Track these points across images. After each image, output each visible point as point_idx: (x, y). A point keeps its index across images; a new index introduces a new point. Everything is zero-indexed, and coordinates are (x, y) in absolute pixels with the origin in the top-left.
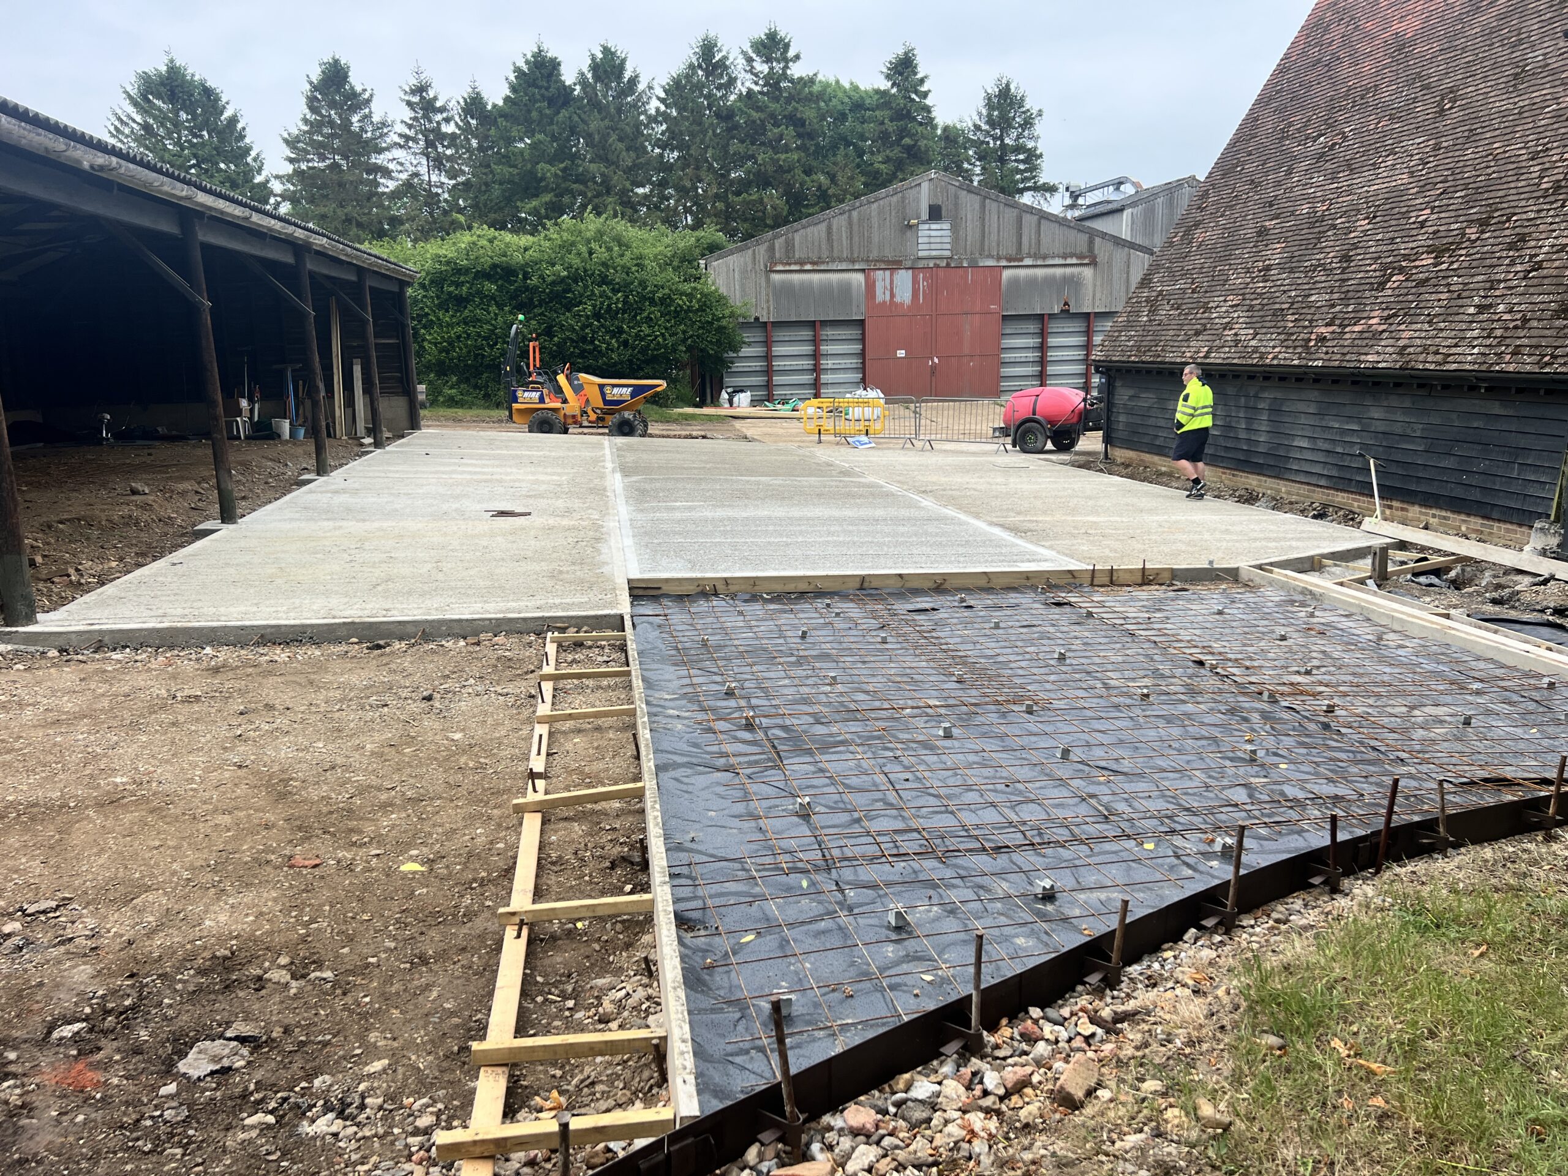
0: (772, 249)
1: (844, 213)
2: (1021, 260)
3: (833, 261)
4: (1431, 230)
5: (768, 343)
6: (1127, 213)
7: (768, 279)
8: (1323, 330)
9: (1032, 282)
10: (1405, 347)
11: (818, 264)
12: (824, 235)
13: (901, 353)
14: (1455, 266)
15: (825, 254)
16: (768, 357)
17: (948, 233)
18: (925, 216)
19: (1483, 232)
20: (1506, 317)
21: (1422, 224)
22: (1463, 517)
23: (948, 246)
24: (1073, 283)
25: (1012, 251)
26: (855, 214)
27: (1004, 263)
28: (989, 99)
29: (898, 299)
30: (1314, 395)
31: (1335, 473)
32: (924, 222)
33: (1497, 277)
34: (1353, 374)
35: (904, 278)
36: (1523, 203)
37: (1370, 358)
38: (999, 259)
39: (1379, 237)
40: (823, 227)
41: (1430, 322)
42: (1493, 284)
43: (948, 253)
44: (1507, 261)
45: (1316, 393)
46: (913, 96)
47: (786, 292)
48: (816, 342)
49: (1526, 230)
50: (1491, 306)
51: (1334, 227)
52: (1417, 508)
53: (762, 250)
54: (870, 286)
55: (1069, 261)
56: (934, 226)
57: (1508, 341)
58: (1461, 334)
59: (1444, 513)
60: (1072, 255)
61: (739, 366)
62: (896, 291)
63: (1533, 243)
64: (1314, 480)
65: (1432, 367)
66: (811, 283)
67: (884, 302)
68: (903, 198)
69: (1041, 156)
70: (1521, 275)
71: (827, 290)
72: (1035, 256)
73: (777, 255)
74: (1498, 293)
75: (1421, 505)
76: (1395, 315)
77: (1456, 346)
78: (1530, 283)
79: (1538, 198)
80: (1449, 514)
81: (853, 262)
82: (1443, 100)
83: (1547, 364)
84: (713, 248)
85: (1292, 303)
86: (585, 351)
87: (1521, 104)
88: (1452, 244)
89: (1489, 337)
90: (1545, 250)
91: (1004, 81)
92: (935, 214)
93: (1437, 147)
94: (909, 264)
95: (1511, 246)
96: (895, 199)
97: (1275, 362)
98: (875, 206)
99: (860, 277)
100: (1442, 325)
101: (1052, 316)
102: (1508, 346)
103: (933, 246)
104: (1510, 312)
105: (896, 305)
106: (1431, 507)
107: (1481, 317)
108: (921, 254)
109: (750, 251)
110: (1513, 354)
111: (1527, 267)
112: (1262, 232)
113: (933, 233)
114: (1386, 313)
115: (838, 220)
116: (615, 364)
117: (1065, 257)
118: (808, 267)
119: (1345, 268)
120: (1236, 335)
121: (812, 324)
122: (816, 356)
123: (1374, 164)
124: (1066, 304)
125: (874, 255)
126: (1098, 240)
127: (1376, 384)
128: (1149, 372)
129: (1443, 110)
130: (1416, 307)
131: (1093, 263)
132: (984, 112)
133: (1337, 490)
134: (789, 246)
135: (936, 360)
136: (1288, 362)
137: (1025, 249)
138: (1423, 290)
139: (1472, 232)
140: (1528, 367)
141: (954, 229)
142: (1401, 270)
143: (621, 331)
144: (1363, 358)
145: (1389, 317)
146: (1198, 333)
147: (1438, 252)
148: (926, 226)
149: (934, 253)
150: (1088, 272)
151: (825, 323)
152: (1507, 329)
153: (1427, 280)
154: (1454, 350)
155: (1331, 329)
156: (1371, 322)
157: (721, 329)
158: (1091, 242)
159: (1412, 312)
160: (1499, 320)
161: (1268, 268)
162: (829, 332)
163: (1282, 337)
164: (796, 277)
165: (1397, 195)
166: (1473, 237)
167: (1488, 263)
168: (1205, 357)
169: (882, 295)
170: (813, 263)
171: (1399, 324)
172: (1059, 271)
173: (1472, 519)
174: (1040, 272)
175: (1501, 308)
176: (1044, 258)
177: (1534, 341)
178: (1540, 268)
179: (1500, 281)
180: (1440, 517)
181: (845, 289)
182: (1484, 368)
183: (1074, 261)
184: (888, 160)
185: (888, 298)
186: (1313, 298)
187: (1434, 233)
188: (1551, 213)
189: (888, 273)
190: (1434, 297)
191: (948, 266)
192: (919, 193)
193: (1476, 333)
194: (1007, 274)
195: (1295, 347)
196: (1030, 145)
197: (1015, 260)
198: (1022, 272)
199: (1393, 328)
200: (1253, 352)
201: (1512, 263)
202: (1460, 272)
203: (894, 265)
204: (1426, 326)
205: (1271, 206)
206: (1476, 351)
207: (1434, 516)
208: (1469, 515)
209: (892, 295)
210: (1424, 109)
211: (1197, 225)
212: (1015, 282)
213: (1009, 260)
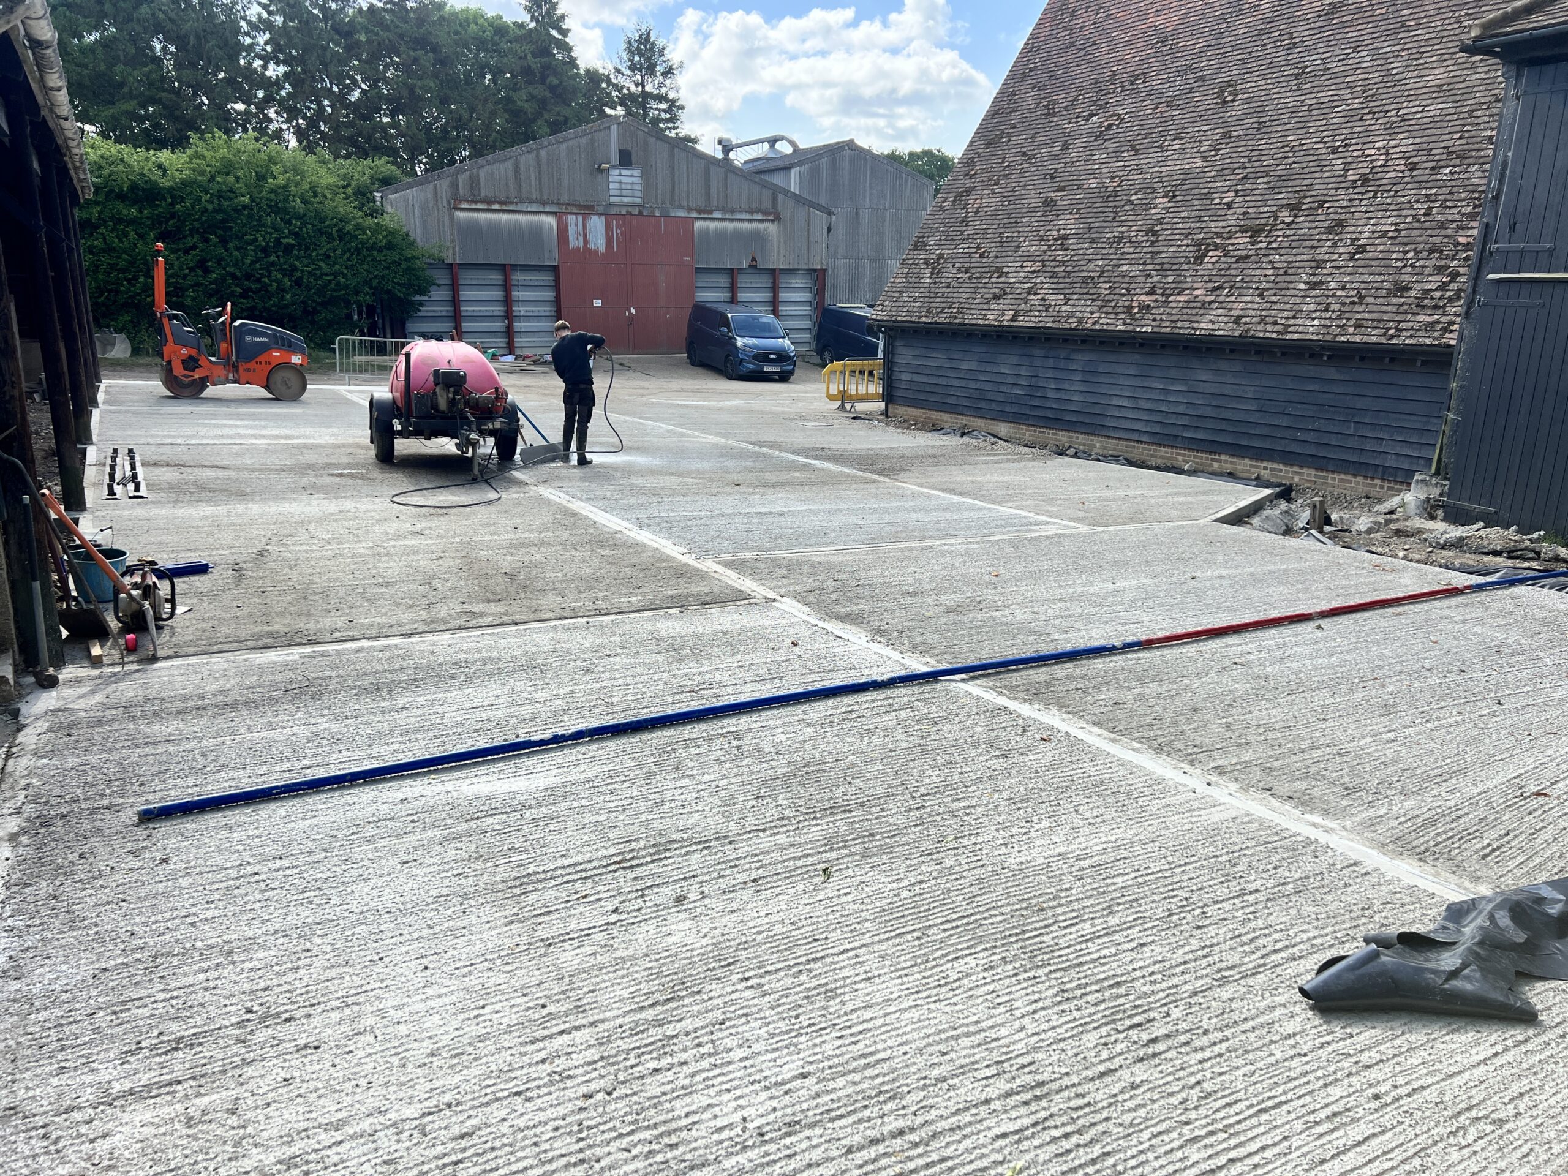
0: (454, 185)
1: (532, 151)
2: (711, 212)
3: (522, 202)
4: (1239, 211)
5: (454, 287)
6: (795, 172)
7: (452, 218)
8: (1143, 298)
9: (721, 235)
10: (1239, 318)
11: (505, 203)
12: (511, 174)
13: (598, 303)
14: (1274, 245)
15: (513, 194)
16: (455, 302)
17: (637, 180)
18: (615, 160)
19: (1296, 216)
20: (1339, 293)
21: (1229, 205)
22: (1296, 469)
23: (639, 194)
24: (759, 238)
25: (701, 203)
26: (543, 153)
27: (694, 215)
28: (629, 43)
29: (591, 246)
30: (1136, 358)
31: (1158, 429)
32: (614, 167)
33: (1321, 257)
34: (1188, 340)
35: (597, 224)
36: (1332, 192)
37: (1203, 325)
38: (689, 210)
39: (1184, 214)
40: (510, 164)
41: (1260, 295)
42: (1319, 264)
43: (638, 201)
44: (1329, 244)
46: (554, 32)
47: (471, 231)
48: (507, 287)
49: (1343, 217)
50: (1321, 283)
51: (1131, 203)
52: (1247, 461)
53: (444, 184)
54: (563, 230)
55: (756, 217)
56: (624, 172)
57: (1347, 315)
58: (1296, 307)
59: (1275, 466)
60: (758, 211)
61: (425, 311)
62: (590, 237)
63: (1352, 229)
64: (1135, 437)
65: (1274, 336)
66: (499, 223)
67: (578, 249)
68: (592, 141)
69: (682, 108)
70: (1346, 256)
71: (516, 232)
72: (723, 210)
73: (461, 192)
74: (1325, 271)
75: (1251, 459)
76: (1220, 288)
77: (1294, 317)
78: (1358, 263)
79: (1347, 188)
80: (1281, 466)
81: (544, 204)
82: (1222, 92)
83: (1393, 337)
84: (386, 182)
85: (1103, 272)
86: (250, 290)
87: (1308, 102)
88: (1266, 225)
89: (1326, 310)
90: (1366, 235)
91: (644, 28)
92: (625, 160)
93: (1227, 135)
94: (601, 209)
95: (1329, 230)
96: (583, 141)
97: (1097, 327)
98: (564, 146)
99: (551, 220)
100: (1274, 299)
101: (741, 271)
102: (1348, 319)
103: (625, 193)
104: (1343, 288)
105: (590, 251)
106: (1262, 460)
107: (1314, 293)
108: (613, 200)
109: (431, 186)
110: (1356, 326)
111: (1352, 249)
112: (1049, 203)
113: (624, 179)
114: (1210, 285)
115: (524, 156)
116: (286, 306)
117: (752, 213)
118: (496, 207)
119: (1153, 242)
120: (1043, 299)
121: (503, 268)
122: (508, 302)
123: (1160, 147)
124: (754, 259)
125: (565, 198)
126: (781, 197)
127: (1214, 349)
128: (941, 333)
129: (1225, 102)
130: (1242, 281)
131: (777, 219)
132: (625, 55)
133: (1160, 445)
134: (474, 183)
135: (633, 311)
136: (1111, 328)
137: (714, 202)
138: (1244, 266)
139: (1285, 216)
140: (1374, 339)
141: (644, 176)
142: (1217, 247)
143: (294, 268)
144: (1195, 325)
145: (1214, 289)
146: (996, 297)
147: (1255, 232)
148: (617, 172)
149: (626, 200)
150: (772, 228)
151: (515, 267)
152: (1344, 304)
153: (1248, 257)
154: (1291, 322)
155: (1154, 297)
156: (1196, 292)
157: (410, 270)
158: (775, 199)
159: (1238, 285)
160: (1334, 295)
161: (1065, 237)
162: (518, 277)
163: (1099, 303)
164: (483, 216)
165: (1193, 177)
166: (1287, 220)
167: (1308, 243)
168: (1012, 320)
169: (574, 241)
170: (501, 203)
171: (1227, 296)
172: (746, 226)
173: (1305, 470)
174: (729, 226)
175: (1333, 285)
176: (732, 212)
177: (1374, 316)
178: (1365, 251)
179: (1325, 261)
180: (1272, 469)
181: (536, 231)
182: (1329, 338)
183: (760, 217)
184: (531, 98)
185: (581, 244)
186: (1125, 268)
187: (1244, 214)
188: (1365, 202)
189: (580, 218)
190: (1258, 272)
191: (640, 214)
192: (609, 135)
193: (1312, 307)
194: (698, 225)
195: (1117, 314)
196: (671, 95)
197: (705, 212)
198: (712, 225)
199: (1222, 299)
200: (1068, 317)
201: (1335, 245)
202: (1282, 251)
203: (587, 210)
204: (1257, 299)
205: (1052, 178)
206: (1316, 322)
207: (1265, 468)
208: (1301, 467)
209: (586, 242)
210: (1205, 99)
211: (969, 191)
212: (705, 233)
213: (700, 212)
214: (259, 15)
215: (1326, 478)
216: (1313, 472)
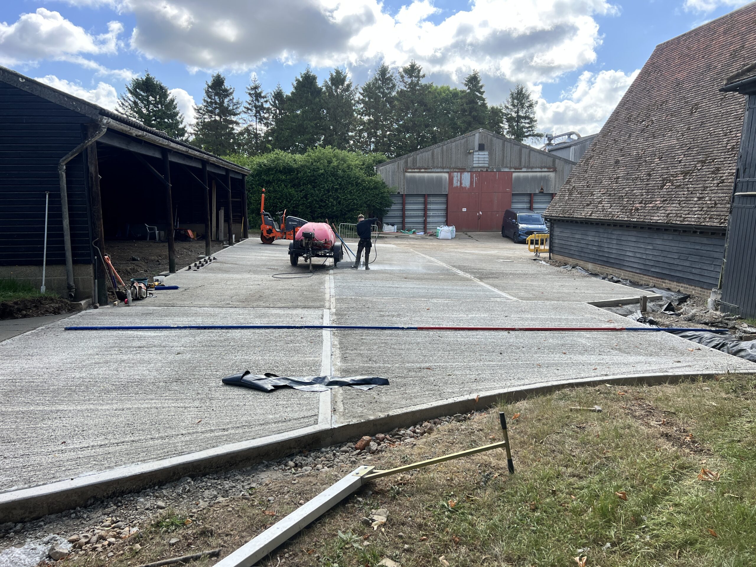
0: (406, 162)
1: (440, 146)
2: (521, 169)
3: (434, 168)
4: (683, 164)
5: (403, 204)
6: (572, 148)
7: (404, 175)
8: (637, 205)
9: (526, 179)
10: (669, 214)
11: (427, 169)
12: (430, 157)
13: (464, 210)
14: (691, 180)
15: (430, 165)
16: (403, 210)
17: (487, 156)
18: (477, 148)
19: (703, 166)
20: (708, 202)
21: (680, 162)
22: (693, 287)
23: (487, 162)
24: (546, 180)
25: (517, 165)
26: (445, 147)
27: (513, 170)
28: (512, 95)
29: (463, 185)
30: (634, 233)
31: (642, 267)
32: (476, 151)
33: (707, 185)
34: (648, 225)
35: (466, 177)
36: (719, 154)
37: (655, 218)
38: (511, 168)
39: (663, 166)
40: (430, 153)
41: (679, 204)
42: (705, 188)
43: (487, 165)
44: (711, 179)
45: (635, 233)
46: (477, 93)
47: (412, 180)
48: (425, 203)
49: (720, 166)
50: (703, 197)
51: (646, 161)
52: (675, 283)
53: (402, 162)
54: (451, 179)
55: (543, 170)
56: (480, 153)
57: (708, 213)
58: (691, 209)
59: (685, 286)
60: (545, 167)
61: (390, 214)
62: (463, 182)
63: (721, 172)
64: (634, 270)
65: (679, 223)
66: (424, 177)
67: (457, 187)
68: (467, 141)
69: (536, 121)
70: (716, 185)
71: (431, 180)
72: (528, 167)
73: (409, 165)
74: (706, 192)
75: (677, 282)
76: (666, 200)
77: (689, 214)
78: (719, 188)
79: (725, 152)
80: (687, 286)
81: (443, 168)
82: (692, 108)
83: (722, 223)
84: (380, 162)
85: (627, 193)
86: (322, 206)
87: (722, 112)
88: (690, 170)
89: (701, 211)
90: (726, 174)
91: (520, 87)
92: (481, 148)
93: (689, 129)
94: (469, 170)
95: (713, 172)
96: (463, 141)
97: (618, 219)
98: (454, 144)
99: (446, 175)
100: (684, 205)
101: (535, 194)
102: (708, 215)
103: (480, 162)
104: (710, 200)
105: (463, 188)
106: (681, 283)
107: (699, 202)
108: (474, 165)
109: (397, 163)
110: (710, 218)
111: (718, 181)
112: (617, 162)
113: (480, 156)
114: (662, 199)
115: (437, 149)
116: (334, 212)
117: (541, 168)
118: (423, 170)
119: (648, 179)
120: (603, 206)
121: (424, 196)
122: (425, 210)
123: (663, 135)
124: (542, 189)
125: (453, 165)
126: (557, 161)
127: (658, 229)
128: (567, 221)
129: (692, 113)
130: (675, 197)
131: (555, 170)
132: (510, 100)
133: (644, 275)
134: (414, 161)
135: (481, 213)
136: (623, 219)
137: (523, 164)
138: (677, 190)
139: (699, 166)
140: (715, 224)
141: (490, 154)
142: (670, 181)
143: (338, 197)
144: (652, 218)
145: (664, 201)
146: (588, 205)
147: (685, 174)
148: (477, 153)
149: (481, 165)
150: (552, 175)
151: (429, 195)
152: (708, 207)
153: (680, 185)
154: (687, 216)
155: (641, 205)
156: (656, 203)
157: (382, 197)
158: (554, 162)
159: (673, 199)
160: (706, 203)
161: (618, 178)
162: (431, 199)
163: (622, 208)
164: (417, 174)
165: (672, 148)
166: (699, 168)
167: (704, 179)
168: (590, 216)
169: (456, 183)
170: (425, 169)
171: (667, 204)
172: (539, 174)
173: (697, 288)
174: (530, 174)
175: (707, 198)
176: (532, 168)
177: (718, 213)
178: (723, 182)
179: (707, 187)
180: (685, 287)
181: (439, 181)
182: (698, 223)
183: (546, 170)
184: (464, 122)
185: (459, 185)
186: (635, 192)
187: (684, 165)
188: (730, 159)
189: (459, 174)
190: (682, 193)
191: (487, 171)
192: (474, 138)
193: (696, 209)
194: (514, 175)
195: (626, 213)
196: (531, 116)
197: (518, 169)
198: (522, 174)
199: (665, 205)
200: (609, 214)
201: (713, 180)
202: (693, 183)
203: (462, 170)
204: (678, 205)
205: (621, 151)
206: (696, 216)
207: (682, 287)
208: (695, 286)
209: (461, 184)
210: (685, 112)
211: (591, 158)
212: (518, 179)
213: (515, 169)
214: (359, 98)
215: (704, 292)
216: (700, 289)
